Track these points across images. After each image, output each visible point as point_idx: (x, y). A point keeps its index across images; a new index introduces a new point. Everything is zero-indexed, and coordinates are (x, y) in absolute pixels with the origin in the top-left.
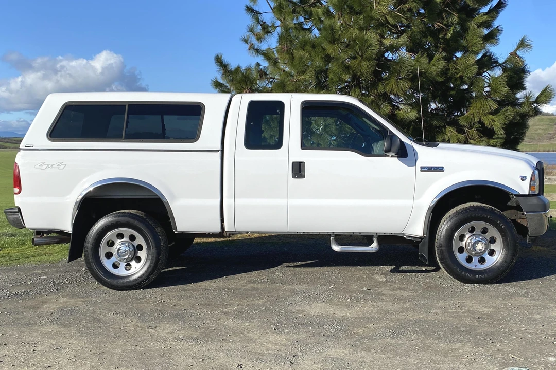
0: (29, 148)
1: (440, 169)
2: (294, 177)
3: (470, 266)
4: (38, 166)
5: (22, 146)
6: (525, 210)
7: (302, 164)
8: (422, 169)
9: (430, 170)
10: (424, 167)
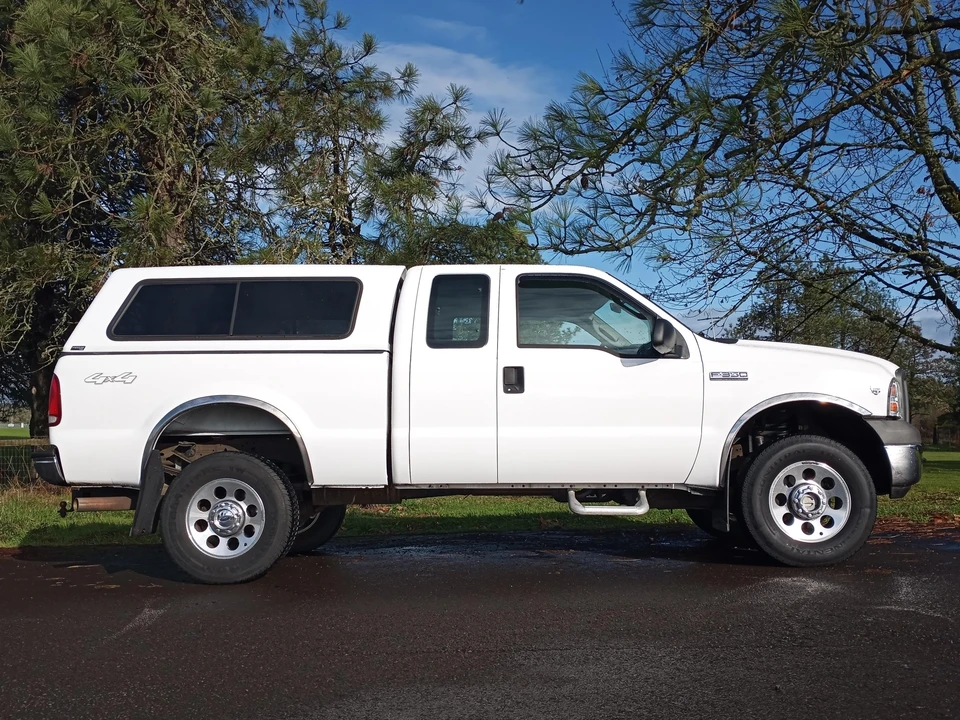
0: (78, 351)
1: (741, 377)
2: (506, 391)
3: (815, 538)
4: (90, 379)
5: (67, 348)
6: (884, 442)
7: (519, 371)
8: (713, 377)
9: (727, 377)
10: (717, 373)
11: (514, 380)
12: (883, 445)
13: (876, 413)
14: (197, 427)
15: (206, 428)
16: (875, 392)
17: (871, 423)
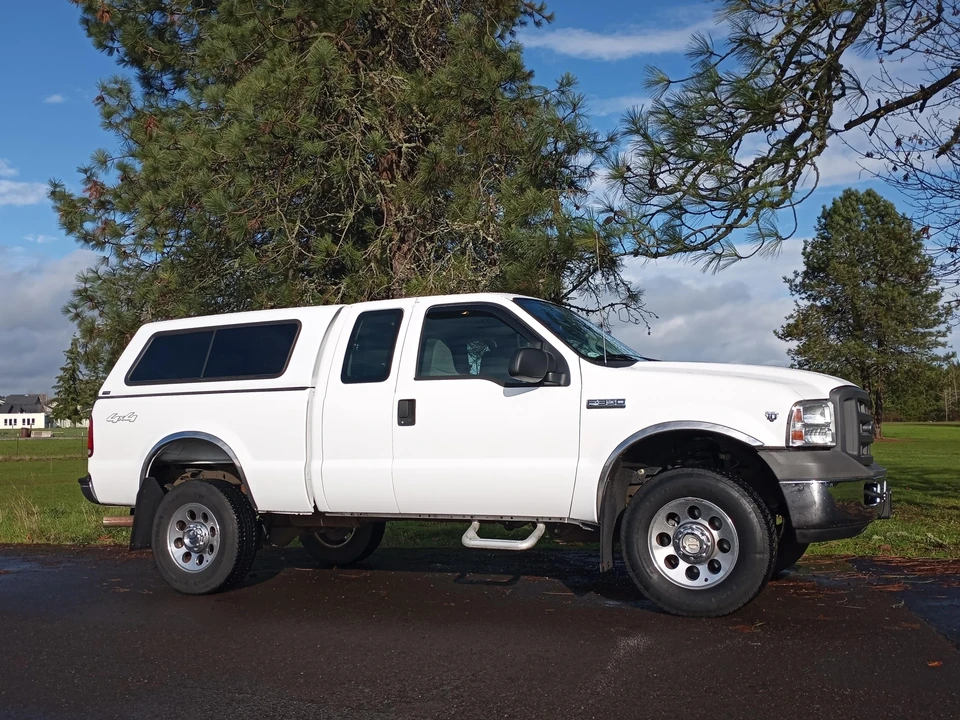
0: (107, 395)
1: (619, 404)
2: (400, 424)
3: (699, 584)
5: (101, 392)
6: (779, 476)
7: (412, 403)
8: (591, 405)
9: (603, 404)
10: (593, 401)
11: (407, 412)
12: (778, 481)
13: (768, 443)
14: (193, 457)
15: (201, 458)
16: (771, 418)
17: (762, 454)
